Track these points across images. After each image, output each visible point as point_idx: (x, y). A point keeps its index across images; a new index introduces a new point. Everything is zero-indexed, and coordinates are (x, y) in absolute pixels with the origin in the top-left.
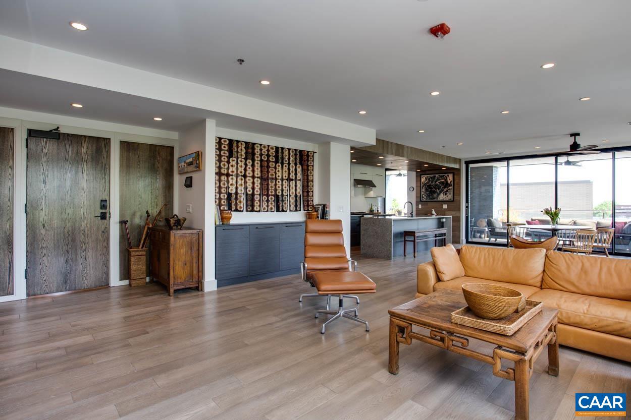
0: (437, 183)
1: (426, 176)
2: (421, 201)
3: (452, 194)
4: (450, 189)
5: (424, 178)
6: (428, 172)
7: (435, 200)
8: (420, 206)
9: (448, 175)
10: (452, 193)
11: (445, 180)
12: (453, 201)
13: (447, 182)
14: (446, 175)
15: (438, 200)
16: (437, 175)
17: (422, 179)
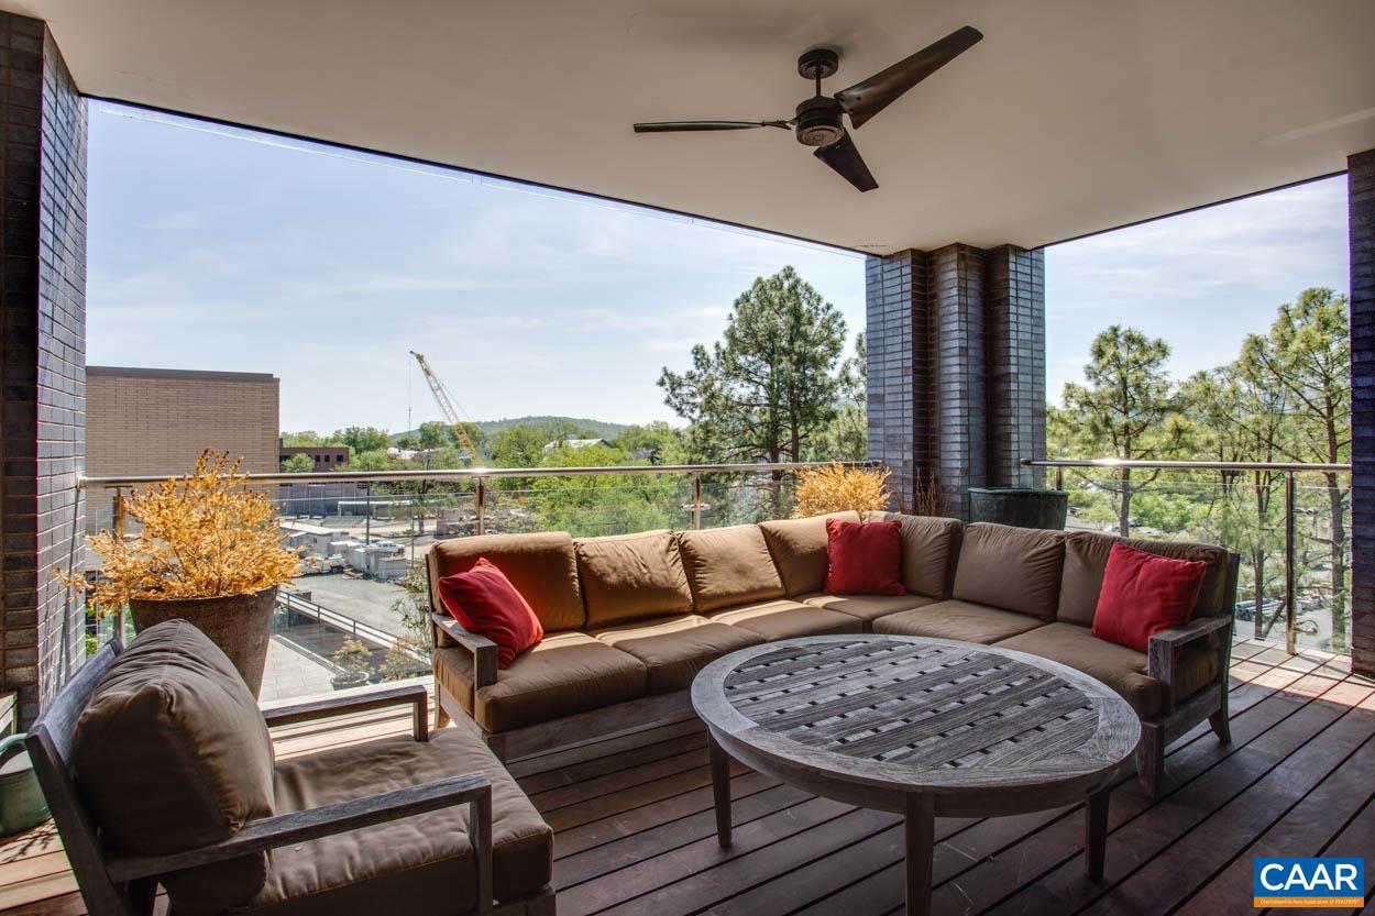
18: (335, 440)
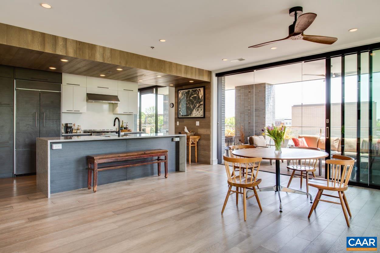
0: (191, 98)
1: (182, 91)
2: (178, 118)
3: (203, 111)
4: (201, 105)
5: (181, 93)
6: (184, 87)
7: (189, 116)
8: (178, 123)
9: (200, 90)
10: (203, 108)
11: (197, 95)
12: (204, 117)
13: (199, 96)
14: (198, 89)
15: (192, 116)
16: (191, 90)
17: (179, 94)
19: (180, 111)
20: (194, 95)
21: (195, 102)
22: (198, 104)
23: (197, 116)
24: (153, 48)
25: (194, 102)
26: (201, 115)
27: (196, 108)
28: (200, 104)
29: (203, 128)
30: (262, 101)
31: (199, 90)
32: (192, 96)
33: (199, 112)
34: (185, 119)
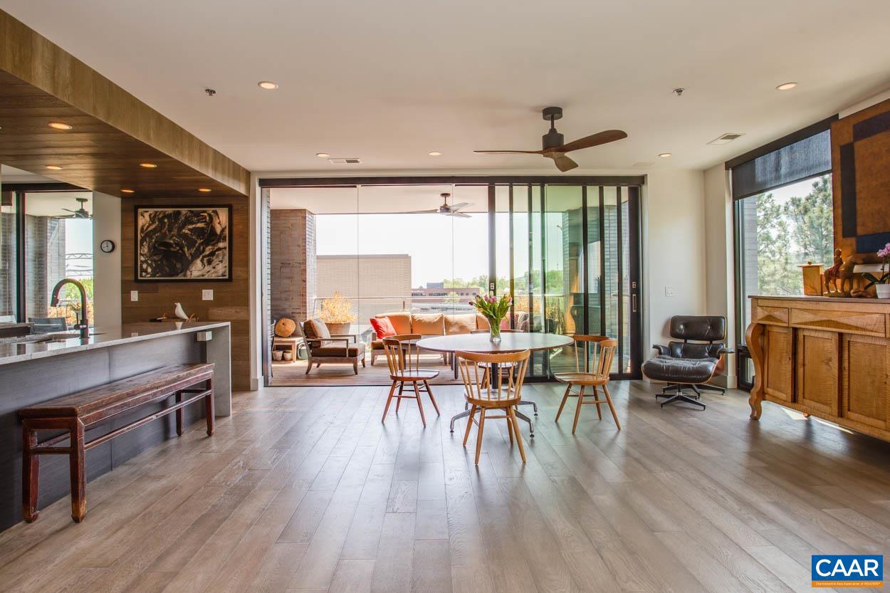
0: (186, 231)
1: (151, 211)
2: (137, 280)
3: (226, 263)
4: (219, 249)
5: (147, 215)
6: (157, 201)
7: (180, 277)
8: (135, 296)
9: (216, 212)
10: (227, 257)
11: (208, 224)
12: (230, 279)
13: (213, 229)
14: (210, 210)
15: (189, 277)
16: (184, 211)
17: (139, 218)
18: (473, 284)
19: (142, 262)
20: (195, 223)
21: (199, 241)
22: (210, 247)
23: (206, 277)
24: (211, 92)
25: (196, 242)
26: (220, 273)
27: (204, 257)
28: (216, 248)
29: (227, 305)
30: (299, 246)
31: (212, 214)
32: (191, 227)
33: (214, 268)
34: (160, 284)
